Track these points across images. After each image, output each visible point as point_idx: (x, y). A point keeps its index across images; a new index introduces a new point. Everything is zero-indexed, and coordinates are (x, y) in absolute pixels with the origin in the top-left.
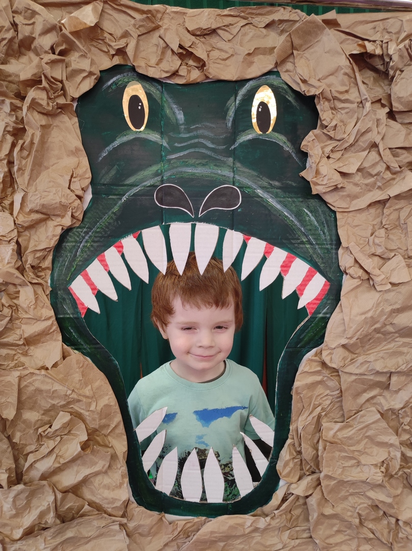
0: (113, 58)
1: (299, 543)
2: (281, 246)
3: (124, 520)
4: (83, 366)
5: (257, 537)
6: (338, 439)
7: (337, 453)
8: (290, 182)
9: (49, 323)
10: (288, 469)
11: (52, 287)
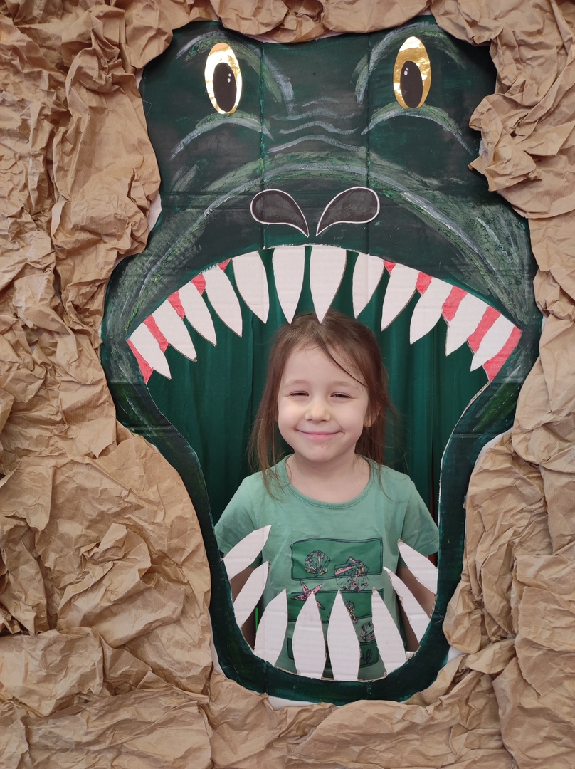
0: (191, 10)
1: (483, 756)
2: (443, 275)
3: (205, 700)
4: (145, 456)
5: (414, 742)
6: (542, 582)
7: (542, 605)
8: (455, 180)
9: (98, 389)
10: (461, 631)
11: (103, 339)
